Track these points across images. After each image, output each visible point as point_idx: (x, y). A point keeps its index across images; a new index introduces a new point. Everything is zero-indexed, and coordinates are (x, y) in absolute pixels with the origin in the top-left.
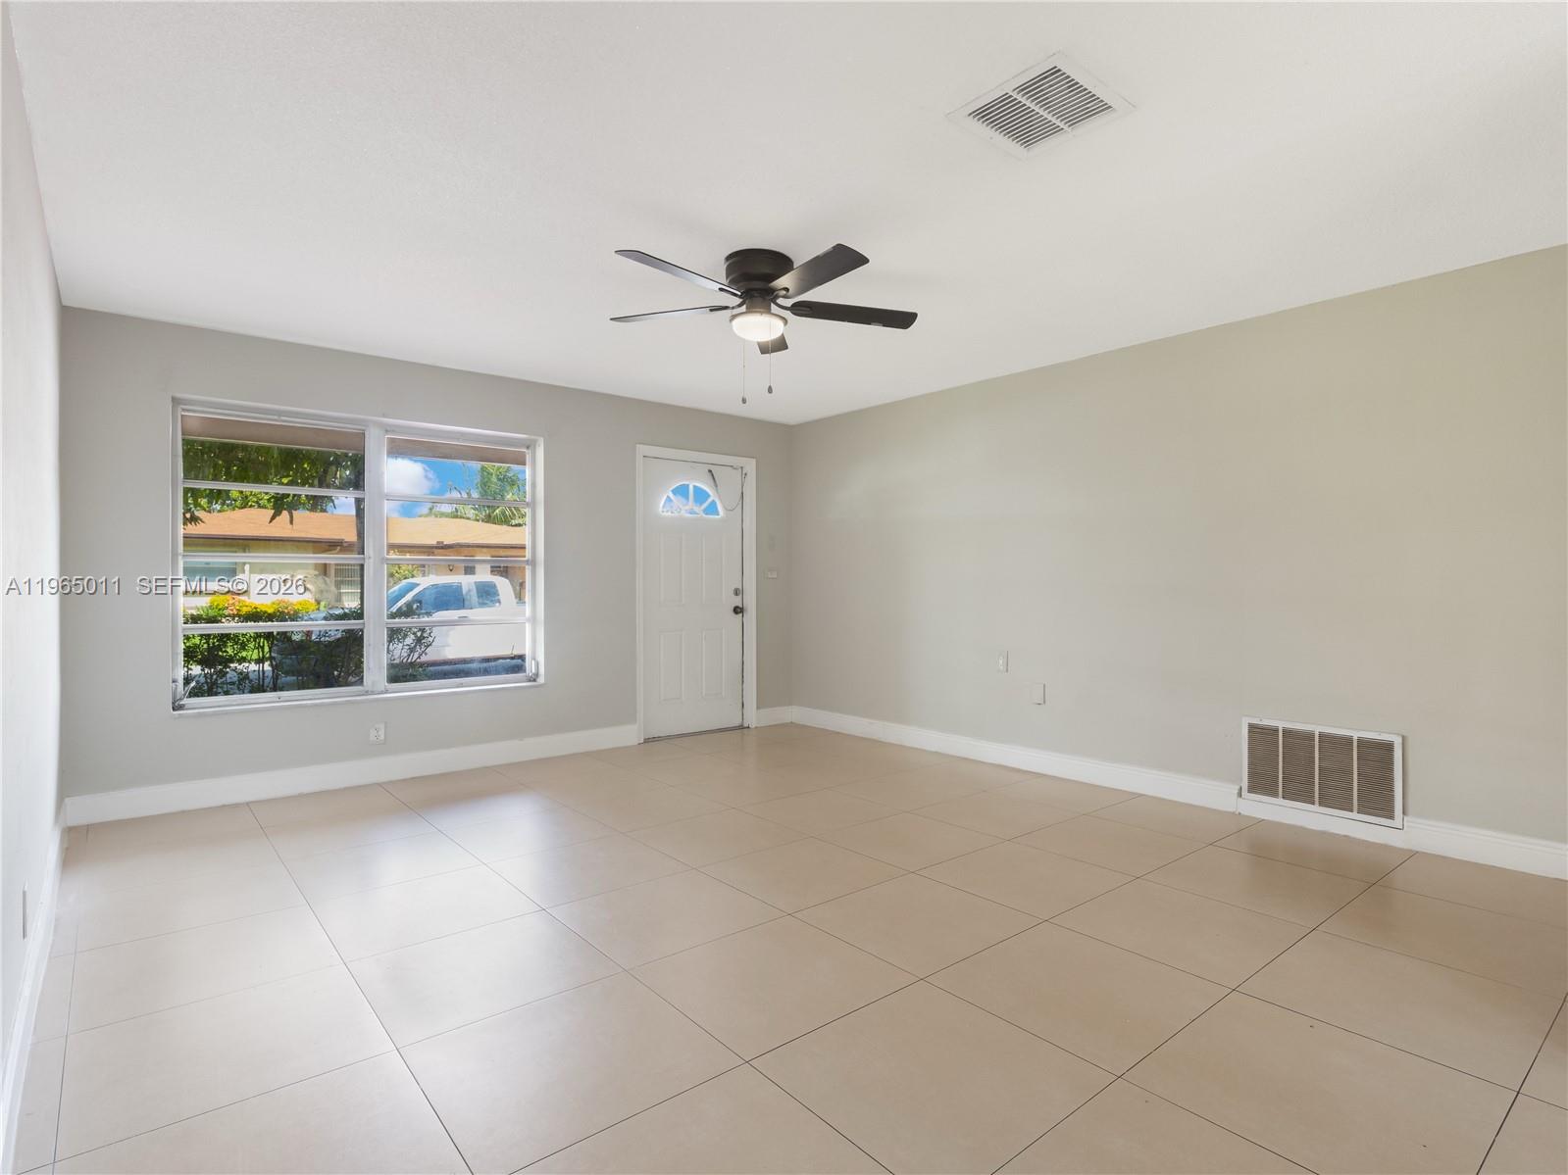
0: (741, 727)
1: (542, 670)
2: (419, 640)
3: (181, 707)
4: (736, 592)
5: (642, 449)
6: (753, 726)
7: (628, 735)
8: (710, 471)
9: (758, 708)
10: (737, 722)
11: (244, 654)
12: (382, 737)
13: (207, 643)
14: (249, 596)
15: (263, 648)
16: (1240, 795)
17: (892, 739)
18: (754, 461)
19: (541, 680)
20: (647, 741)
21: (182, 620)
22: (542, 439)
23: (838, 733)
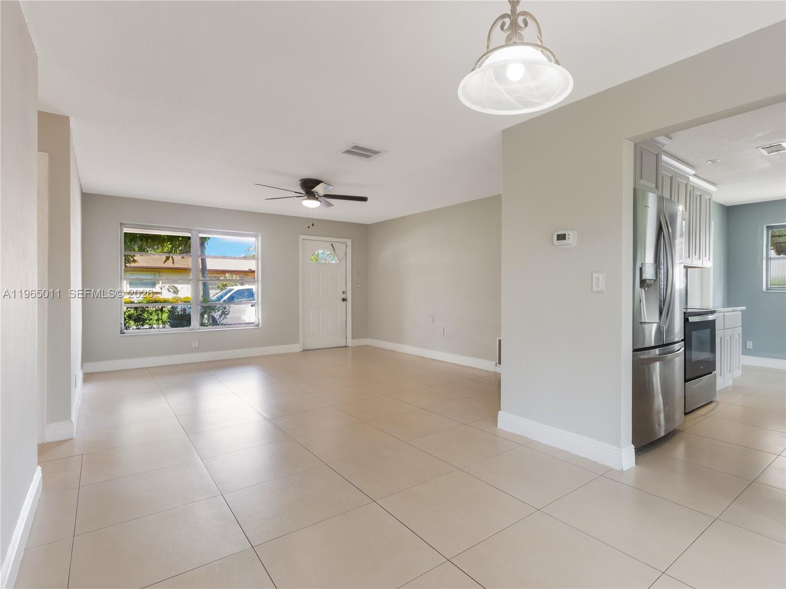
0: (346, 346)
1: (260, 323)
2: (223, 313)
3: (124, 333)
4: (343, 293)
5: (301, 237)
6: (350, 346)
7: (296, 348)
8: (332, 245)
9: (352, 339)
10: (344, 345)
11: (151, 317)
12: (197, 346)
13: (137, 313)
14: (162, 295)
15: (158, 315)
16: (496, 365)
17: (399, 350)
18: (351, 240)
19: (260, 326)
20: (303, 351)
21: (123, 302)
22: (260, 234)
23: (382, 349)
